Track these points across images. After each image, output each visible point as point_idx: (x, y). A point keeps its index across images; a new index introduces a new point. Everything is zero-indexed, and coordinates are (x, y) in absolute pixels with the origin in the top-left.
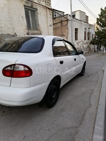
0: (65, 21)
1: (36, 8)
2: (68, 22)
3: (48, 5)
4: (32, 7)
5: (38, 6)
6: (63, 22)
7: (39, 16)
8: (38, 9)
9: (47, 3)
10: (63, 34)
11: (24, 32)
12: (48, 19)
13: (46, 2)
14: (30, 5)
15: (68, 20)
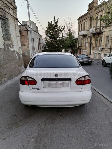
0: (25, 31)
1: (8, 18)
2: (28, 32)
3: (15, 15)
4: (5, 17)
5: (9, 16)
6: (23, 32)
7: (10, 26)
8: (9, 19)
9: (14, 14)
10: (24, 44)
11: (2, 43)
12: (16, 29)
13: (13, 12)
14: (3, 14)
15: (28, 31)
